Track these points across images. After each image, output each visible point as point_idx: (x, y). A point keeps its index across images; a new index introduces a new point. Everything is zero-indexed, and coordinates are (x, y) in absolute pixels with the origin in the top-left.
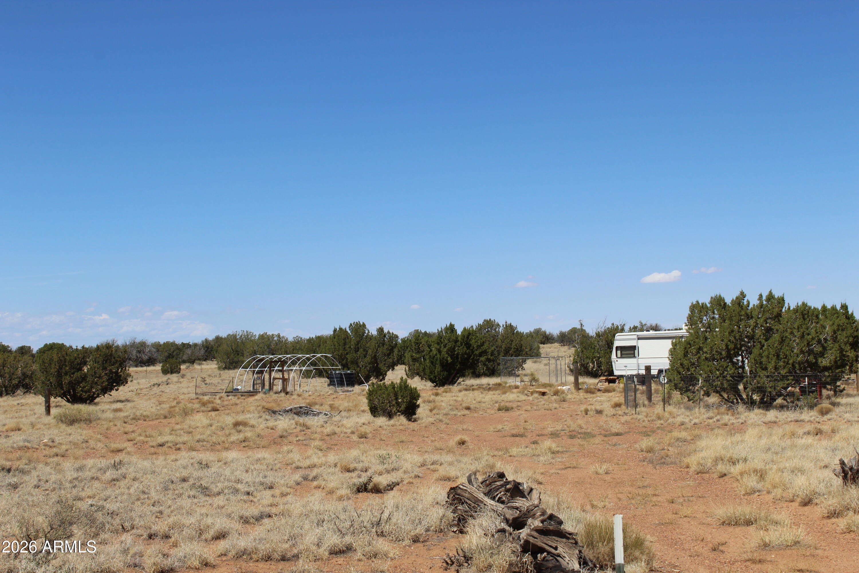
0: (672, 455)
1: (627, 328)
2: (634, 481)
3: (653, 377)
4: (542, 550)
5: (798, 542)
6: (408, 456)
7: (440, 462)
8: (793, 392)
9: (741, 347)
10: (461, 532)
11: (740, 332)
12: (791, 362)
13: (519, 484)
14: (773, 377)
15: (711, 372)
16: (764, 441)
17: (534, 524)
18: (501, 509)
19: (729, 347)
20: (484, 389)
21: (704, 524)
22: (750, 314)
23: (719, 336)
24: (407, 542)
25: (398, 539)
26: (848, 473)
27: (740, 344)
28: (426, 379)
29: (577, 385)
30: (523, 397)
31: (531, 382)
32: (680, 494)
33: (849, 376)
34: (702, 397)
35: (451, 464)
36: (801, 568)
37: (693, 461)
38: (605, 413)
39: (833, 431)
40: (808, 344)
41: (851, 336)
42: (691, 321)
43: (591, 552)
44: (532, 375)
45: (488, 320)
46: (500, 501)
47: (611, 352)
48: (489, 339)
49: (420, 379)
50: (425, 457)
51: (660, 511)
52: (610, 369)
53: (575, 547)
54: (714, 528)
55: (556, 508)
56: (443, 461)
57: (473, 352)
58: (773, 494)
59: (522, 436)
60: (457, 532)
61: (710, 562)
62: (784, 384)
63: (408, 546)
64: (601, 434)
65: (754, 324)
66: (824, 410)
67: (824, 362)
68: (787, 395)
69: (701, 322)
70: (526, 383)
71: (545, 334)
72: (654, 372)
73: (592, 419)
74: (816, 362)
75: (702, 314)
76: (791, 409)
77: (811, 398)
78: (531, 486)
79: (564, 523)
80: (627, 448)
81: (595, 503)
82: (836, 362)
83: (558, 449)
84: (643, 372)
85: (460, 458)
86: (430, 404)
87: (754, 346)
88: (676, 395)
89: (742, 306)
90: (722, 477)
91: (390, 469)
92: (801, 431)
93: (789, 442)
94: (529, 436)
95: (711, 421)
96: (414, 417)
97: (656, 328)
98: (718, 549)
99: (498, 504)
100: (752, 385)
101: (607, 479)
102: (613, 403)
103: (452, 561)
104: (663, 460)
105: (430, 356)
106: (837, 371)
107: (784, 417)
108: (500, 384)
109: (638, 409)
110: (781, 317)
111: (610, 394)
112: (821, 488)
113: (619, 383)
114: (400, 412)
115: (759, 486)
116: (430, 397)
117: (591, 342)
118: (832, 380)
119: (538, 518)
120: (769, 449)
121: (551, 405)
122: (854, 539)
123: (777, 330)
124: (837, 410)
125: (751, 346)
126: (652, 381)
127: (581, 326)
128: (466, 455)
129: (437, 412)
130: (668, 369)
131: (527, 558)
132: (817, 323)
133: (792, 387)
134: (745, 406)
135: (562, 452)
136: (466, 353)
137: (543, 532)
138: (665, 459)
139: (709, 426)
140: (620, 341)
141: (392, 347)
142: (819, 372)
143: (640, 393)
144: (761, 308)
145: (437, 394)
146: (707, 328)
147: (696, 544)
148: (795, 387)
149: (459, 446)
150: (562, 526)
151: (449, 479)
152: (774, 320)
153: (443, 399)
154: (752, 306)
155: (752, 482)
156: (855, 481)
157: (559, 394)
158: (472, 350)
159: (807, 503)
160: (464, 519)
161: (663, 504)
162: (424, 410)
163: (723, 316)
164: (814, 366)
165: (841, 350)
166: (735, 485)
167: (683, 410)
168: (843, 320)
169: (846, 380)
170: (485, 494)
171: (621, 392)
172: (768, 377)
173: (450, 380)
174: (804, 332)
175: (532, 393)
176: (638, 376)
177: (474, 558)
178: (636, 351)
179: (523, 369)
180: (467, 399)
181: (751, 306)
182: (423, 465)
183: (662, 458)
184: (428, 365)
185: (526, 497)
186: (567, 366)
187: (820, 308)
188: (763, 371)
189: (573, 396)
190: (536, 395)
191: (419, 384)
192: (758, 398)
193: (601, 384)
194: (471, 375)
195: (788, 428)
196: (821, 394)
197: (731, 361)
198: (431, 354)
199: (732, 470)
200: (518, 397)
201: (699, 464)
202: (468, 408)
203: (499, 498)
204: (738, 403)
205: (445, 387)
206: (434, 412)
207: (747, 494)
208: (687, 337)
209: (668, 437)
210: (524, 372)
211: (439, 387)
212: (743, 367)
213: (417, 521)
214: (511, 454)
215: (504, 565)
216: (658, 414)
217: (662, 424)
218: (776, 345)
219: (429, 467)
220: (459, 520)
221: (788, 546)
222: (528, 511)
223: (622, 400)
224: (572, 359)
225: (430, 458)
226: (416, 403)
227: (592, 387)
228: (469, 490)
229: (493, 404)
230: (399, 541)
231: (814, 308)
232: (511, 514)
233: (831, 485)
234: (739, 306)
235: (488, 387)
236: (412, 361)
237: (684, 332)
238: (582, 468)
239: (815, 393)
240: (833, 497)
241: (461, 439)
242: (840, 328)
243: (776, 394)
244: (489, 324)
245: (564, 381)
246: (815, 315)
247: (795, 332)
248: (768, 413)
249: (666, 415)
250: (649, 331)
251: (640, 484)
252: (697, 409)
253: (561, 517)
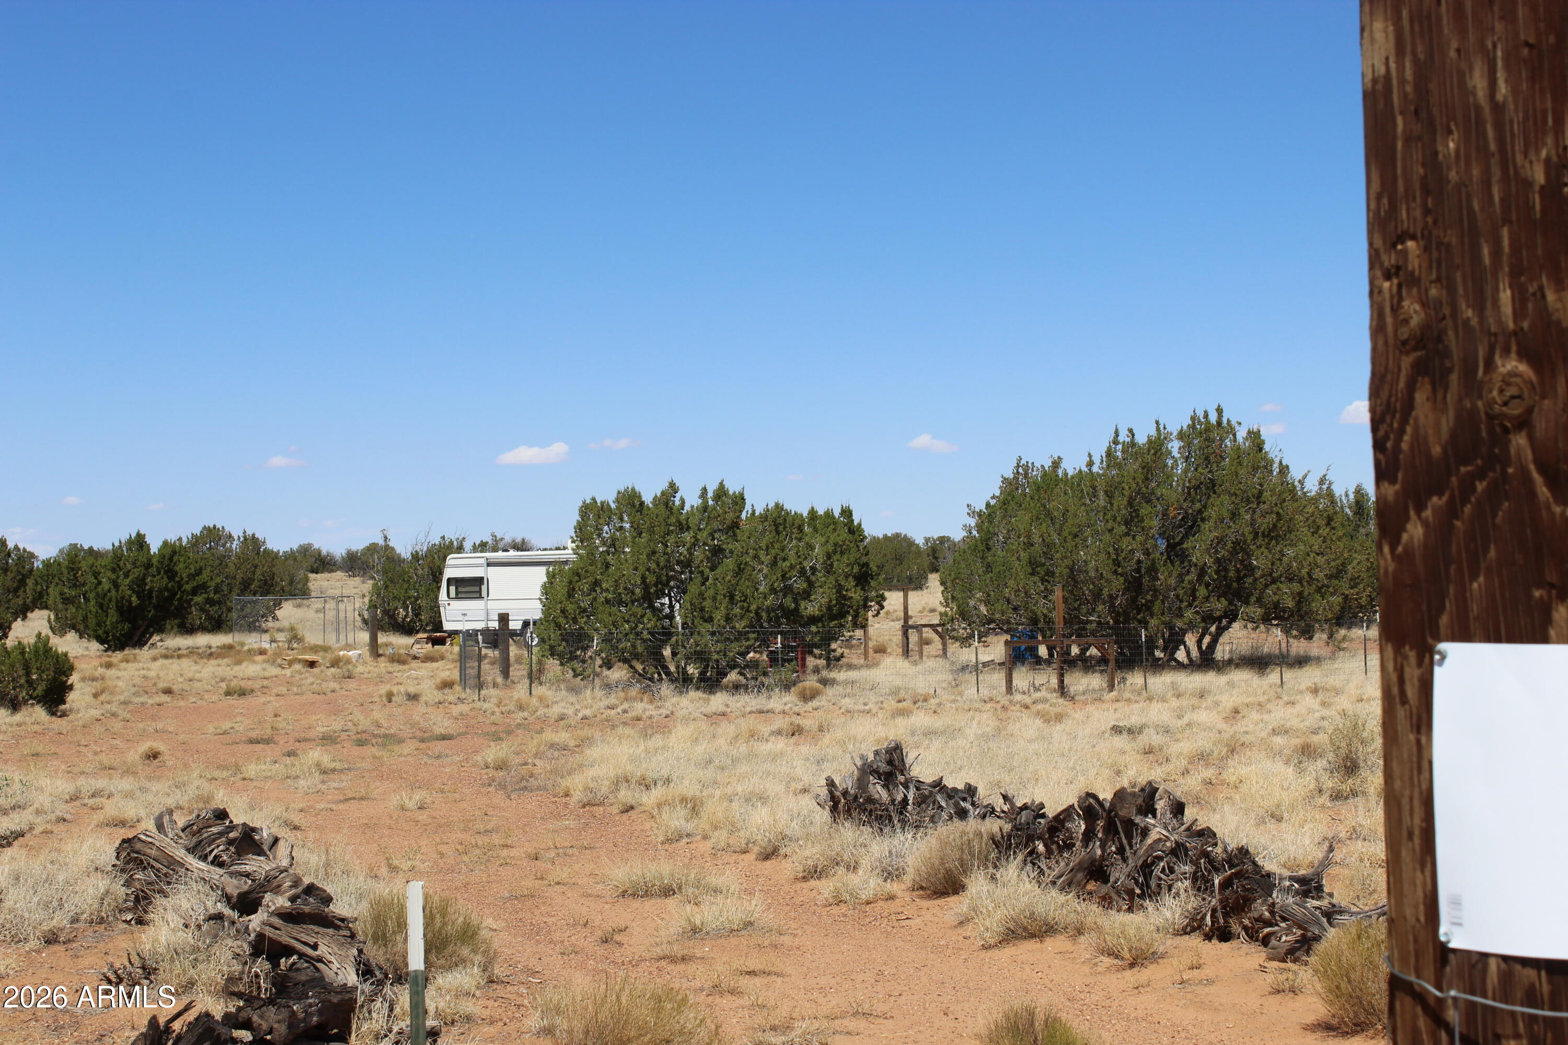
0: (541, 774)
1: (468, 545)
2: (469, 821)
3: (513, 633)
4: (288, 951)
5: (751, 923)
6: (45, 782)
7: (108, 792)
8: (757, 661)
9: (668, 581)
10: (140, 922)
11: (667, 554)
12: (754, 607)
13: (253, 830)
14: (722, 635)
15: (614, 626)
16: (700, 749)
17: (274, 904)
18: (217, 877)
19: (648, 581)
20: (201, 656)
21: (590, 895)
22: (684, 522)
23: (630, 561)
24: (33, 944)
25: (16, 939)
26: (840, 801)
27: (667, 575)
28: (89, 636)
29: (375, 649)
30: (274, 671)
31: (290, 642)
32: (550, 844)
33: (851, 633)
34: (598, 669)
35: (129, 795)
36: (752, 969)
37: (576, 784)
38: (423, 699)
39: (821, 729)
40: (783, 576)
41: (856, 562)
42: (582, 533)
43: (381, 952)
44: (292, 629)
45: (212, 526)
46: (217, 862)
47: (439, 588)
48: (211, 562)
49: (77, 637)
50: (79, 783)
51: (514, 874)
52: (437, 619)
53: (350, 943)
54: (607, 903)
55: (322, 872)
56: (112, 789)
57: (180, 586)
58: (712, 840)
59: (267, 741)
60: (133, 922)
61: (597, 963)
62: (741, 646)
63: (35, 951)
64: (414, 737)
65: (692, 540)
66: (808, 692)
67: (810, 608)
68: (747, 666)
69: (599, 535)
70: (280, 644)
71: (320, 555)
72: (515, 625)
73: (400, 710)
74: (797, 609)
75: (601, 521)
76: (752, 691)
77: (786, 673)
78: (276, 834)
79: (334, 901)
80: (461, 762)
81: (395, 862)
82: (830, 608)
83: (333, 765)
84: (495, 625)
85: (148, 785)
86: (95, 683)
87: (691, 579)
88: (553, 665)
89: (671, 509)
90: (627, 811)
91: (8, 807)
92: (765, 730)
93: (743, 749)
94: (282, 742)
95: (613, 712)
96: (62, 707)
97: (521, 546)
98: (612, 939)
99: (212, 868)
100: (685, 648)
101: (420, 818)
102: (438, 681)
103: (118, 977)
104: (524, 783)
105: (98, 594)
106: (832, 624)
107: (739, 705)
108: (230, 647)
109: (483, 692)
110: (738, 528)
111: (435, 665)
112: (794, 828)
113: (452, 644)
114: (34, 699)
115: (689, 827)
116: (96, 670)
117: (404, 570)
118: (822, 639)
119: (285, 892)
120: (710, 762)
121: (324, 685)
122: (845, 916)
123: (731, 552)
124: (830, 691)
125: (686, 579)
126: (511, 641)
127: (385, 541)
128: (159, 778)
129: (108, 698)
130: (540, 619)
131: (261, 966)
132: (800, 540)
133: (755, 652)
134: (672, 687)
135: (341, 771)
136: (166, 589)
137: (290, 917)
138: (528, 781)
139: (607, 721)
140: (456, 567)
141: (23, 575)
142: (801, 625)
143: (488, 663)
144: (705, 511)
145: (109, 666)
146: (609, 547)
147: (573, 932)
148: (761, 653)
149: (147, 762)
150: (331, 907)
151: (123, 823)
152: (726, 533)
153: (120, 674)
154: (689, 509)
155: (677, 820)
156: (850, 815)
157: (341, 664)
158: (179, 582)
159: (769, 854)
160: (146, 898)
161: (519, 862)
162: (83, 694)
163: (638, 524)
164: (793, 615)
165: (839, 588)
166: (647, 826)
167: (564, 693)
168: (844, 534)
169: (847, 640)
170: (188, 850)
171: (454, 661)
172: (713, 634)
173: (136, 638)
174: (777, 555)
175: (291, 663)
176: (486, 632)
177: (162, 969)
178: (484, 588)
179: (275, 618)
180: (167, 674)
181: (687, 508)
182: (74, 798)
183: (523, 779)
184: (93, 610)
185: (265, 854)
186: (357, 613)
187: (805, 514)
188: (705, 624)
189: (367, 667)
190: (297, 667)
191: (76, 646)
192: (696, 672)
193: (418, 646)
194: (176, 629)
195: (745, 724)
196: (804, 665)
197: (651, 606)
198: (99, 589)
199: (644, 799)
200: (264, 669)
201: (587, 788)
202: (168, 691)
203: (216, 857)
204: (661, 680)
205: (126, 652)
206: (102, 698)
207: (669, 841)
208: (574, 562)
209: (535, 742)
210: (277, 624)
211: (114, 651)
212: (671, 617)
213: (55, 903)
214: (246, 776)
215: (219, 980)
216: (518, 700)
217: (526, 719)
218: (728, 578)
219: (86, 801)
220: (137, 900)
221: (733, 930)
222: (268, 879)
223: (456, 675)
224: (367, 600)
225: (87, 784)
226: (66, 681)
227: (402, 651)
228: (157, 844)
229: (217, 683)
230: (18, 942)
231: (796, 513)
232: (235, 887)
233: (812, 823)
234: (667, 507)
235: (208, 652)
236: (63, 603)
237: (568, 554)
238: (376, 799)
239: (794, 662)
240: (813, 843)
241: (151, 749)
242: (839, 549)
243: (728, 665)
244: (212, 535)
245: (350, 640)
246: (796, 525)
247: (762, 554)
248: (712, 697)
249: (534, 701)
250: (507, 551)
251: (480, 826)
252: (588, 692)
253: (330, 889)
